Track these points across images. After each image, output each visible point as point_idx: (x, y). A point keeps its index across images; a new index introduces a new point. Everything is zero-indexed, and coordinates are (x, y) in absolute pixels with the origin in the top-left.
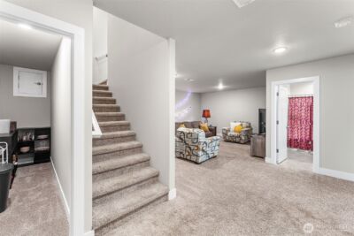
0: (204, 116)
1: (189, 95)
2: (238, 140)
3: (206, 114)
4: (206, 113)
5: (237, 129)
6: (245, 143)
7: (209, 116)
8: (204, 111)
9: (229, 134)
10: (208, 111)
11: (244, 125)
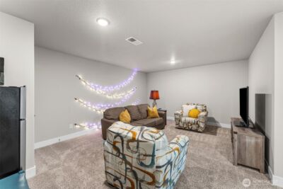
0: (152, 98)
1: (134, 73)
2: (194, 127)
3: (154, 96)
4: (155, 94)
5: (191, 114)
6: (203, 132)
7: (158, 98)
8: (152, 92)
9: (183, 119)
10: (157, 91)
11: (200, 108)
